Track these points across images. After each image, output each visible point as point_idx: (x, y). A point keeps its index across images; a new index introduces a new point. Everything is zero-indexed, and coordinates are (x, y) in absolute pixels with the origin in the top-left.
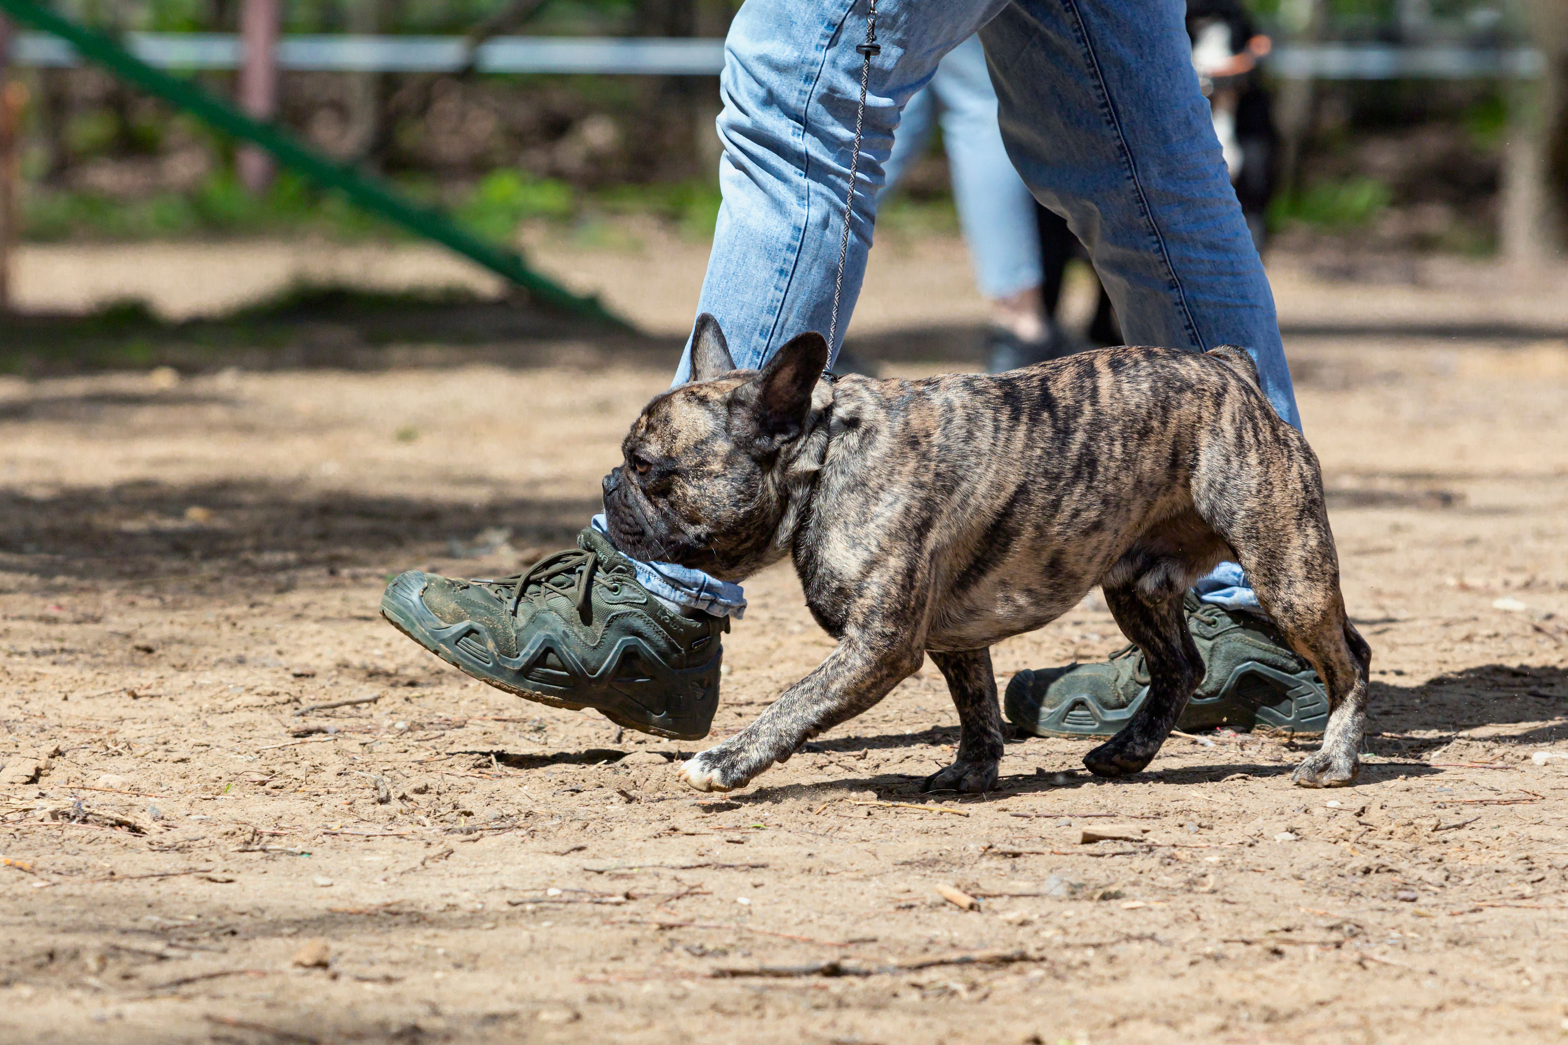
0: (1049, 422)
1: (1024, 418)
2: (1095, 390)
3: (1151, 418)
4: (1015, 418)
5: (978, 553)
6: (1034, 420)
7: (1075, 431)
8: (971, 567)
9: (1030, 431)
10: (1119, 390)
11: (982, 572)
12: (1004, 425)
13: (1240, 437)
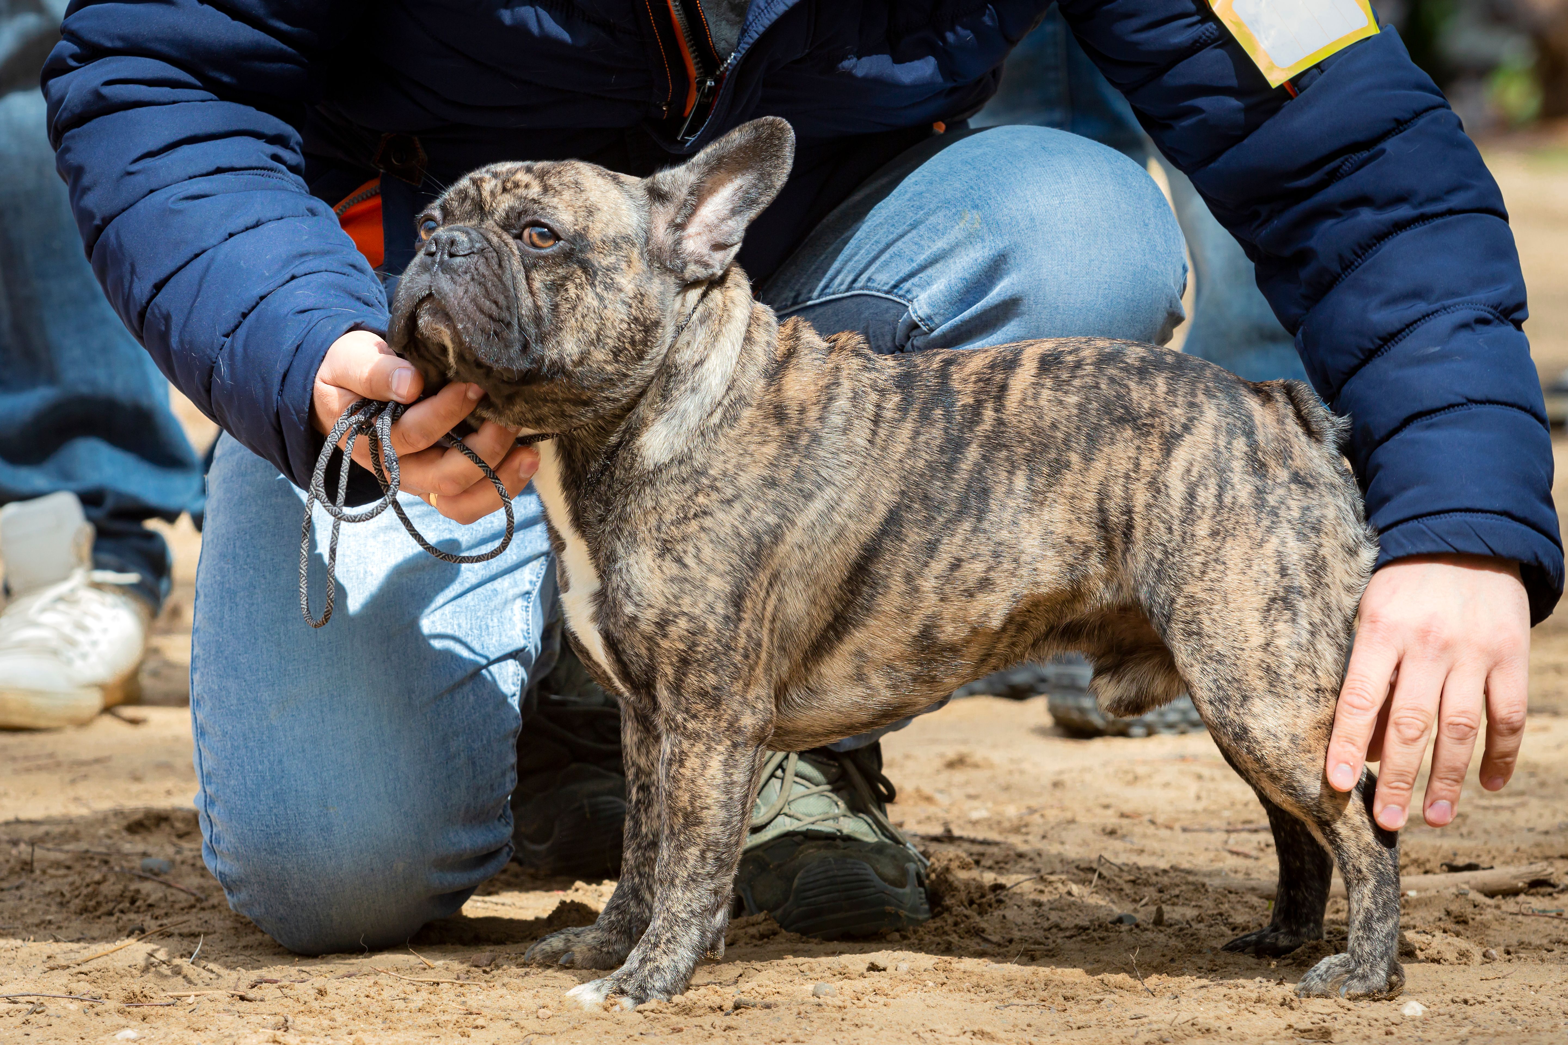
0: (941, 425)
1: (913, 414)
2: (1003, 388)
3: (1069, 448)
4: (903, 409)
5: (839, 607)
6: (925, 417)
7: (968, 444)
8: (831, 626)
9: (917, 433)
10: (1036, 397)
11: (839, 638)
12: (888, 414)
13: (1191, 496)
